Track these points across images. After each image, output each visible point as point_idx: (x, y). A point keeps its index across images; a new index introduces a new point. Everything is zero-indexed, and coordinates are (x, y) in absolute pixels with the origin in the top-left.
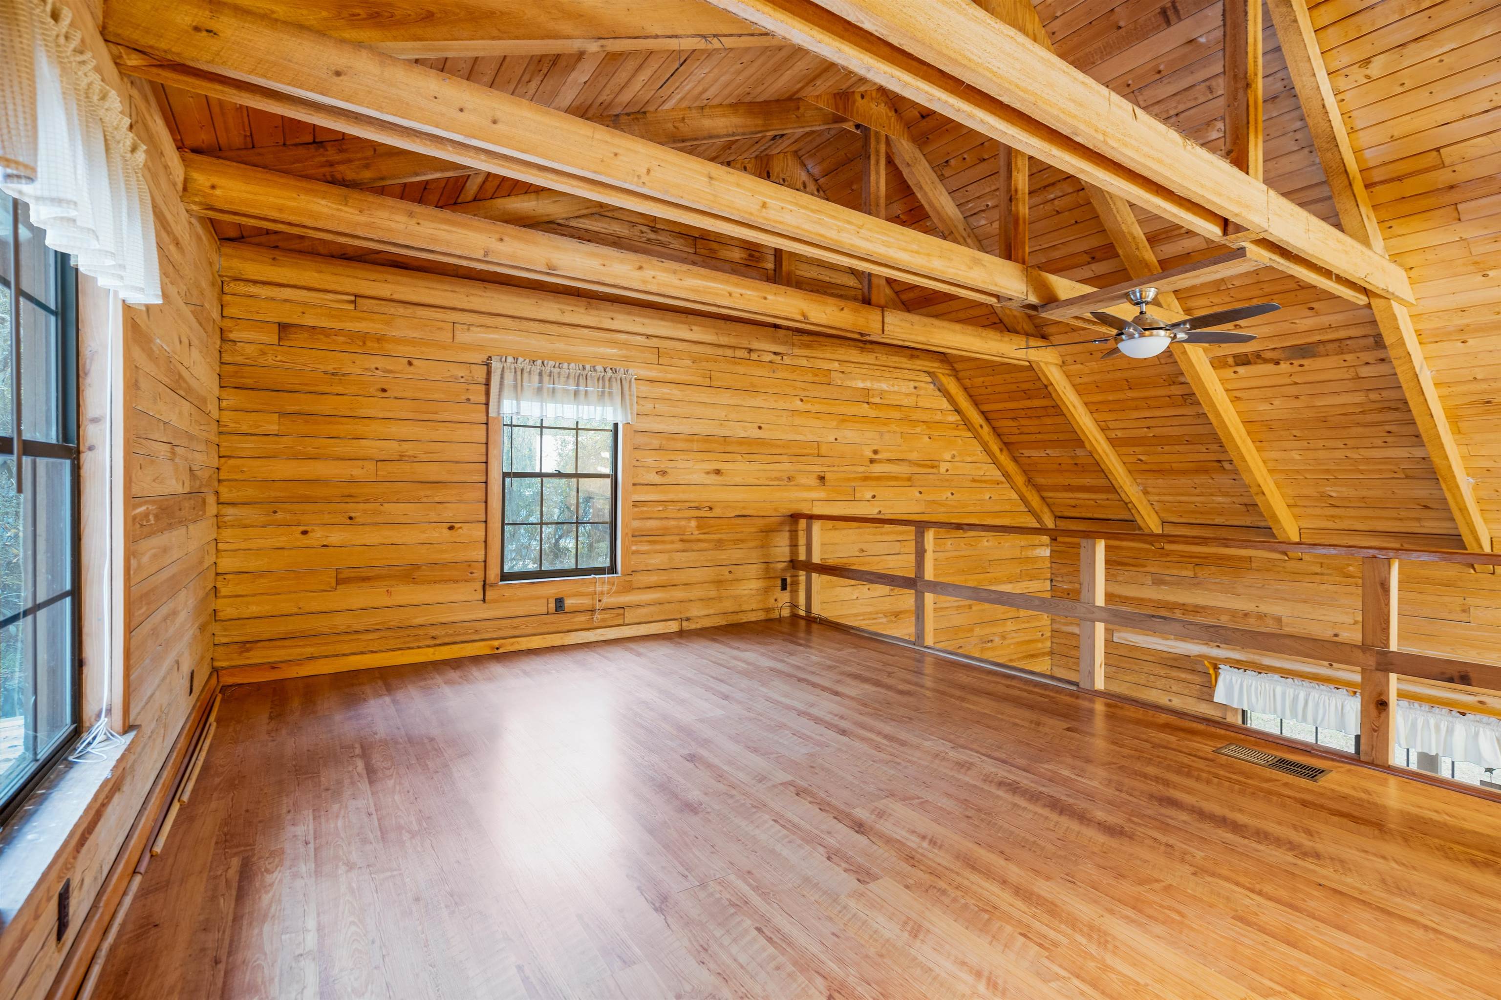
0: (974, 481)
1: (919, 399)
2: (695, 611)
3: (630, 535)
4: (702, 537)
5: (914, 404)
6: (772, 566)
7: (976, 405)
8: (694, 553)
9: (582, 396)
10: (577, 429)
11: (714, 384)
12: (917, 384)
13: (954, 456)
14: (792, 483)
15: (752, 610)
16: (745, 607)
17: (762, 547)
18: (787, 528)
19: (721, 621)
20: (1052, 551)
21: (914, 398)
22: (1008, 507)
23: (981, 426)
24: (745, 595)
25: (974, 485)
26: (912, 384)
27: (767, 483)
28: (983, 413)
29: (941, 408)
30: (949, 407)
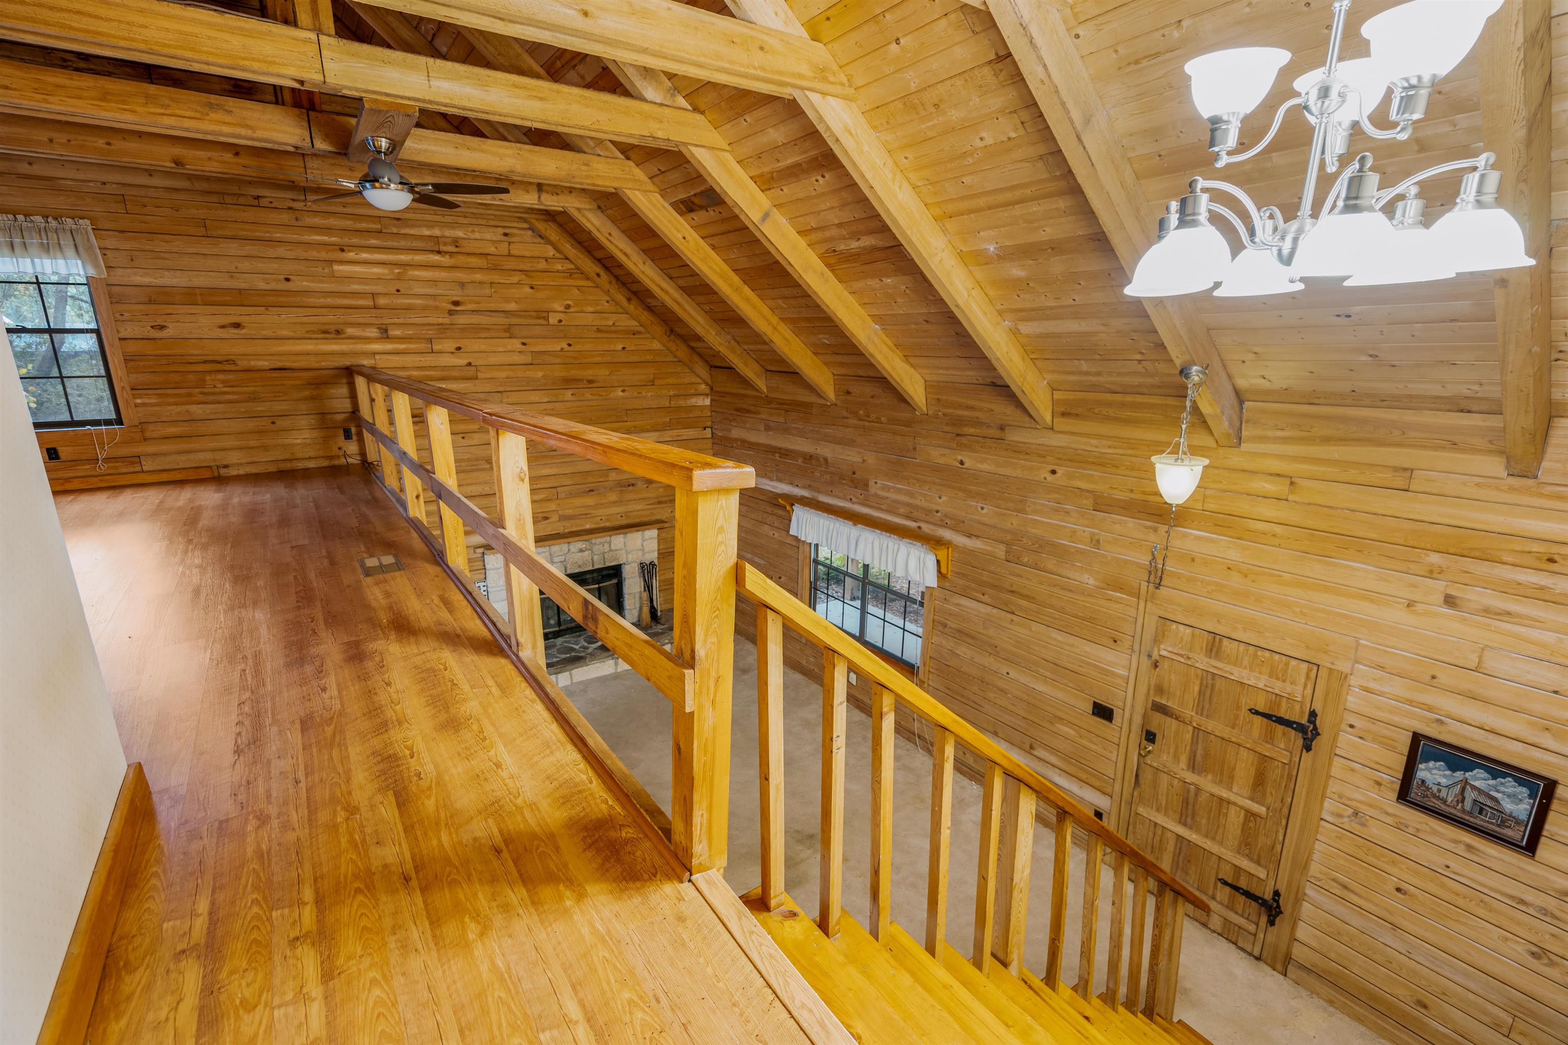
0: (599, 331)
1: (512, 246)
2: (233, 457)
3: (128, 388)
4: (226, 389)
5: (506, 252)
6: (329, 416)
7: (589, 252)
8: (221, 405)
9: (18, 249)
10: (38, 283)
11: (209, 234)
12: (507, 231)
13: (568, 307)
14: (341, 336)
15: (310, 458)
16: (299, 455)
17: (313, 398)
18: (344, 381)
19: (272, 468)
20: (712, 400)
21: (506, 245)
22: (649, 357)
23: (598, 275)
24: (298, 444)
25: (600, 335)
26: (501, 231)
27: (308, 336)
28: (599, 260)
29: (545, 255)
30: (557, 255)
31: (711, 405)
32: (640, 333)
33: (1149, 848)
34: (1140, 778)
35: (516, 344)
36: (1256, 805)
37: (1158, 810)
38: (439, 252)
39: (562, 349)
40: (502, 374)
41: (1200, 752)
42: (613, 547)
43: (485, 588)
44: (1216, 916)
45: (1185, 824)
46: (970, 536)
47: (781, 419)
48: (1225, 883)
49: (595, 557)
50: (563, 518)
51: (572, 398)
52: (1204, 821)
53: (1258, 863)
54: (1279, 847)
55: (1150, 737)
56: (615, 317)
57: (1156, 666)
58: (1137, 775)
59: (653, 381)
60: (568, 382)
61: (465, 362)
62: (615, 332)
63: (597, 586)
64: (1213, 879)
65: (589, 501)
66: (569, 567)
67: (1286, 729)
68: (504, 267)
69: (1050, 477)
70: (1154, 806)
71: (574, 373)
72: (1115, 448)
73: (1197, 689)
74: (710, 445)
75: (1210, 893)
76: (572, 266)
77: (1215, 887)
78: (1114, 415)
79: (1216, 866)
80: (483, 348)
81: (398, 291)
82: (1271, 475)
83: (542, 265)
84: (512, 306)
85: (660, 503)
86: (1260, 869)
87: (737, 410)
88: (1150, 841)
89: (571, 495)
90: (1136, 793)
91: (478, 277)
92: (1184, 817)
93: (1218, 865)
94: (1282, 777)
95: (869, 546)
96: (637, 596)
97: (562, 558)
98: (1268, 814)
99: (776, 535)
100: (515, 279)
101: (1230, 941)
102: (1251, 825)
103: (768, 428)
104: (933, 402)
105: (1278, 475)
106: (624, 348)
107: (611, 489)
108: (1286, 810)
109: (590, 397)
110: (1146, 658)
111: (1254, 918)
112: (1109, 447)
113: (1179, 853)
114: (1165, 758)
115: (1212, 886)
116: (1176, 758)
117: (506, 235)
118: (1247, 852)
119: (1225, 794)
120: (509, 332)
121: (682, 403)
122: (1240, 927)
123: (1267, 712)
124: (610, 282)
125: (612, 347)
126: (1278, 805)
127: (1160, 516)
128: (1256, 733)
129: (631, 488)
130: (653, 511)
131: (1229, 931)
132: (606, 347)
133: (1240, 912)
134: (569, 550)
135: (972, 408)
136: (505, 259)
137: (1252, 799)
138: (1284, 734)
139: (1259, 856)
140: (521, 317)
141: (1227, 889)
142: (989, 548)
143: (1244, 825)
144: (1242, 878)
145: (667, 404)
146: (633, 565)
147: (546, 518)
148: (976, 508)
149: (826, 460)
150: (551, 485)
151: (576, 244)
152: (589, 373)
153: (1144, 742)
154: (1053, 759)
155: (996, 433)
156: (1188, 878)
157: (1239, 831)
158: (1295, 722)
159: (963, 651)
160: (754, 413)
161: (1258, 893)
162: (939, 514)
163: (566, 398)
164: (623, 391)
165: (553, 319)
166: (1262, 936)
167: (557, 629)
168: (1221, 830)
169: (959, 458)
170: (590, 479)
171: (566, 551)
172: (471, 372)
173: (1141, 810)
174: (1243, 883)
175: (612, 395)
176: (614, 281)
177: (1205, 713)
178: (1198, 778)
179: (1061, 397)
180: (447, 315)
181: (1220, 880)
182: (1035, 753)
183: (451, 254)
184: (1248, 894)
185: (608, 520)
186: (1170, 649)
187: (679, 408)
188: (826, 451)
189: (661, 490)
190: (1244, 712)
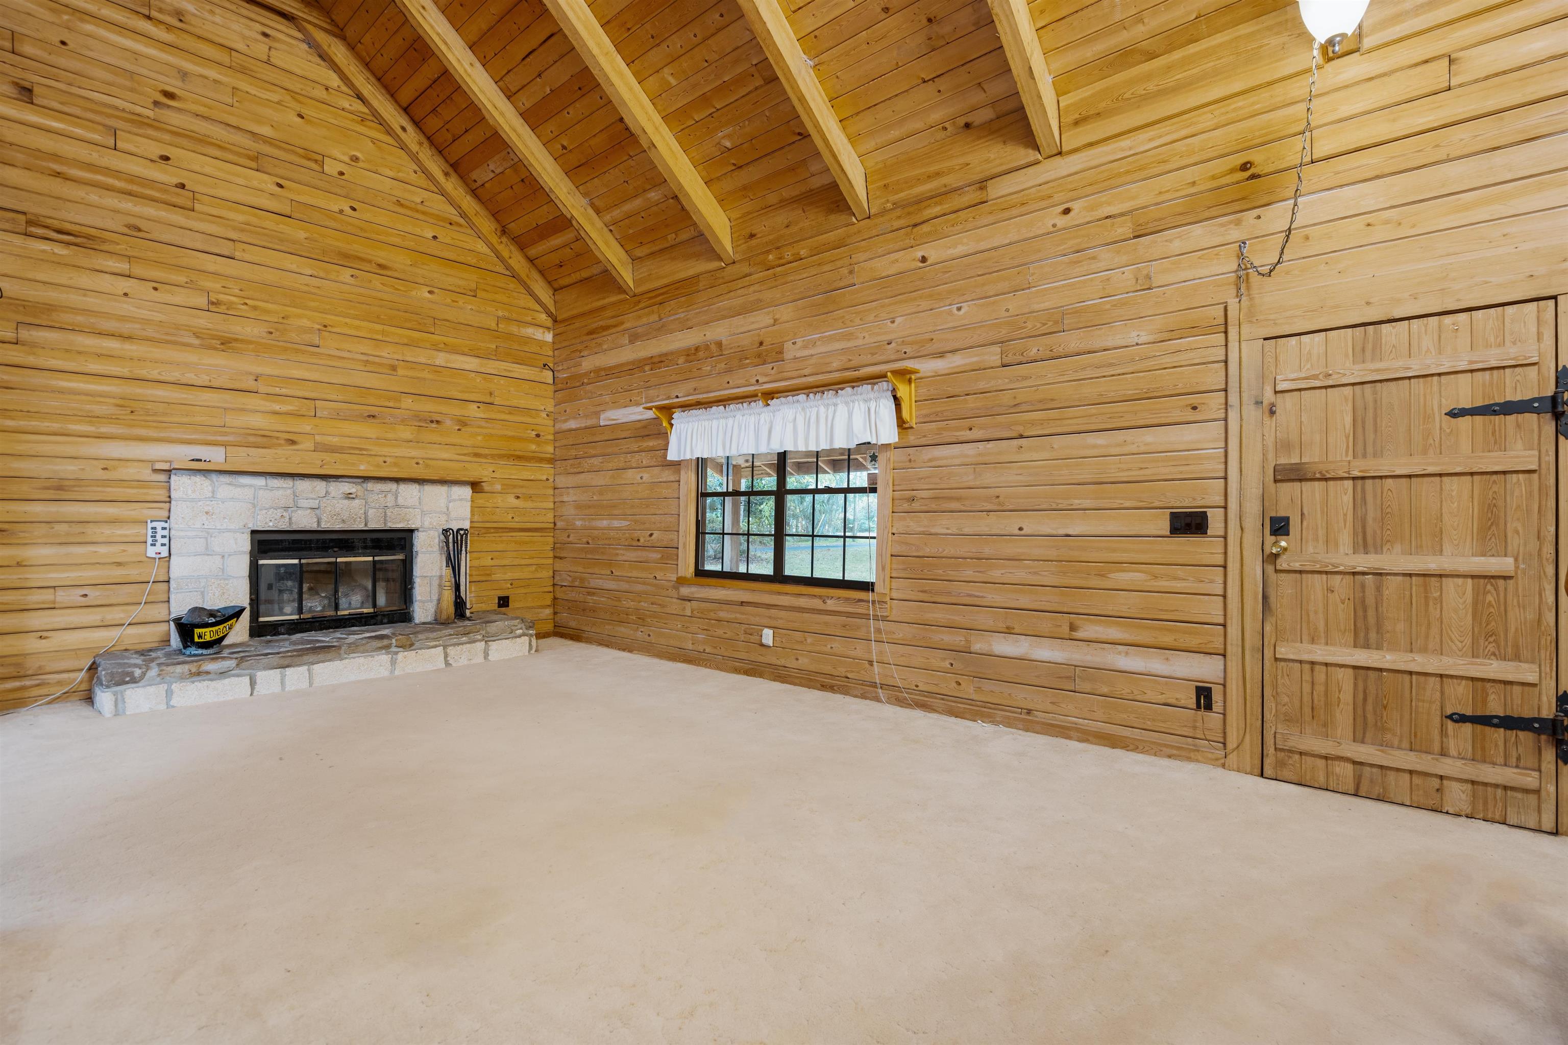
0: (400, 204)
1: (273, 52)
5: (263, 57)
12: (268, 31)
13: (355, 159)
20: (555, 337)
21: (264, 47)
22: (470, 259)
25: (401, 210)
26: (258, 27)
29: (325, 82)
30: (344, 88)
31: (554, 343)
32: (460, 225)
33: (1307, 710)
34: (1272, 599)
35: (267, 182)
36: (1493, 560)
37: (1313, 641)
38: (149, 18)
39: (341, 212)
40: (239, 217)
41: (1372, 514)
42: (401, 501)
43: (166, 533)
44: (1455, 785)
45: (1367, 646)
46: (941, 355)
47: (654, 317)
48: (1462, 719)
49: (371, 512)
50: (320, 448)
51: (352, 281)
52: (1401, 627)
53: (1517, 657)
54: (1550, 617)
55: (1280, 527)
56: (426, 194)
57: (1272, 413)
58: (1265, 597)
59: (475, 291)
60: (347, 259)
61: (175, 181)
62: (424, 213)
63: (371, 559)
64: (1437, 720)
65: (369, 430)
66: (324, 518)
67: (1520, 417)
68: (258, 75)
69: (1062, 221)
70: (1305, 637)
71: (358, 248)
72: (1161, 137)
73: (1348, 419)
74: (551, 394)
75: (1436, 747)
76: (366, 110)
77: (1443, 732)
78: (1156, 88)
79: (1438, 695)
80: (208, 170)
81: (63, 43)
82: (1416, 65)
83: (320, 93)
84: (265, 130)
85: (476, 455)
86: (1525, 666)
87: (590, 333)
88: (1307, 698)
89: (338, 416)
90: (1268, 628)
91: (213, 74)
92: (1362, 635)
93: (1442, 693)
94: (1530, 494)
95: (790, 426)
96: (436, 583)
97: (314, 504)
98: (1517, 567)
99: (646, 476)
100: (275, 97)
101: (1493, 821)
102: (1489, 598)
103: (634, 338)
104: (878, 193)
105: (1426, 62)
106: (435, 237)
107: (403, 420)
108: (1549, 549)
109: (380, 287)
110: (1252, 407)
111: (1531, 761)
112: (1150, 140)
113: (1365, 699)
114: (1311, 549)
115: (1436, 734)
116: (1330, 542)
117: (265, 35)
118: (1491, 648)
119: (1432, 564)
120: (257, 162)
121: (514, 329)
122: (1505, 788)
123: (1479, 403)
124: (421, 144)
125: (418, 231)
126: (1533, 545)
127: (1243, 199)
128: (1465, 446)
129: (434, 425)
130: (467, 465)
131: (1485, 803)
132: (409, 229)
133: (1501, 760)
134: (327, 493)
135: (938, 174)
136: (259, 64)
137: (1483, 555)
138: (1518, 426)
139: (1516, 646)
140: (279, 148)
141: (1467, 728)
142: (975, 359)
143: (1475, 603)
144: (1492, 697)
145: (493, 325)
146: (432, 533)
147: (293, 442)
148: (950, 313)
149: (719, 344)
150: (307, 395)
151: (373, 79)
152: (381, 255)
153: (1270, 539)
154: (1114, 633)
155: (971, 196)
156: (1388, 736)
157: (1470, 617)
158: (1534, 400)
159: (944, 524)
160: (615, 326)
161: (1527, 713)
162: (893, 345)
163: (341, 278)
164: (430, 292)
165: (331, 168)
166: (1552, 789)
167: (296, 617)
168: (1435, 631)
169: (919, 254)
170: (372, 400)
171: (323, 494)
172: (182, 198)
173: (1283, 651)
174: (1495, 707)
175: (414, 293)
176: (426, 144)
177: (1370, 450)
178: (1378, 557)
179: (1069, 102)
180: (152, 106)
181: (1450, 717)
182: (1079, 634)
183: (169, 28)
184: (1509, 723)
185: (395, 464)
186: (1293, 376)
187: (509, 336)
188: (719, 332)
189: (479, 438)
190: (1440, 421)
